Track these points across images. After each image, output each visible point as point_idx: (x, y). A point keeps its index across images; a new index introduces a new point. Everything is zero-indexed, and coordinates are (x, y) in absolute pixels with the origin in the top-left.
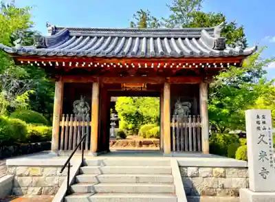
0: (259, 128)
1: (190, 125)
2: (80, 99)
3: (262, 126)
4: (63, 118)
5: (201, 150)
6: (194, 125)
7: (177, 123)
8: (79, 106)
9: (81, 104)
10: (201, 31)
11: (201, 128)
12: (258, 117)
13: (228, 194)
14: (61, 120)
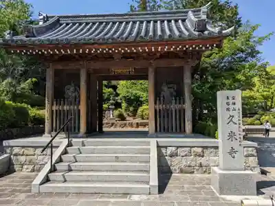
0: (228, 109)
1: (174, 106)
2: (70, 84)
3: (231, 107)
4: (55, 102)
5: (185, 131)
6: (178, 106)
7: (161, 106)
8: (70, 91)
9: (72, 89)
10: (187, 12)
11: (184, 110)
12: (228, 98)
13: (205, 172)
14: (53, 105)
